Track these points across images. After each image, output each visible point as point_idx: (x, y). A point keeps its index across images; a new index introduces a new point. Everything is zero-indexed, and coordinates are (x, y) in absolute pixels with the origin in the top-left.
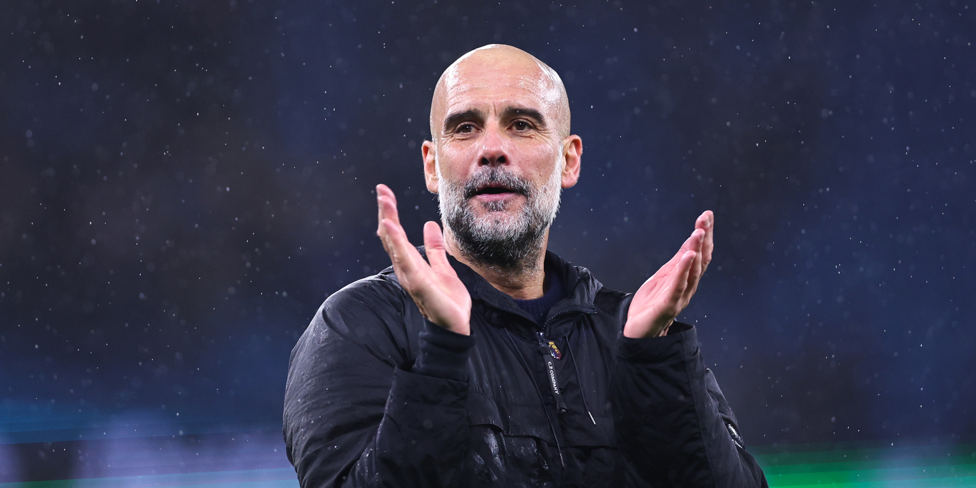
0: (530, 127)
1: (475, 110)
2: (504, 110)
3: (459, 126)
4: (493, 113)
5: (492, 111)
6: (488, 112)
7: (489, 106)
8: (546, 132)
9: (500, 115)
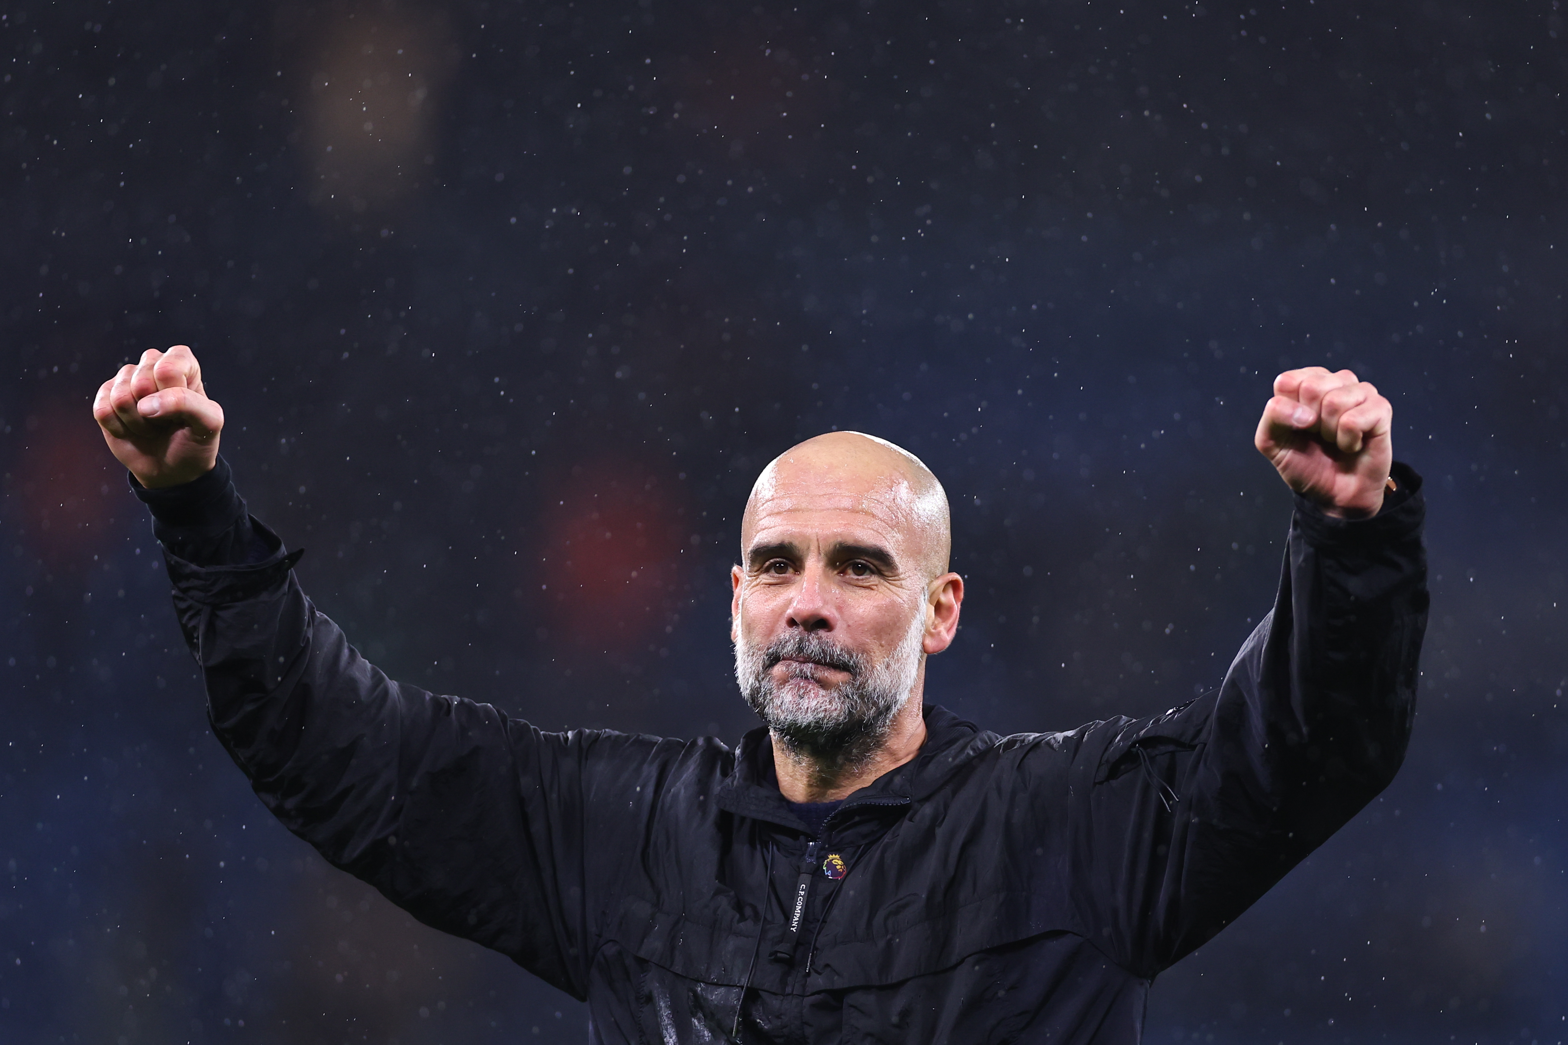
0: (873, 572)
1: (791, 543)
2: (831, 547)
3: (768, 563)
4: (816, 551)
5: (813, 548)
6: (809, 548)
7: (810, 540)
8: (896, 578)
9: (826, 555)
